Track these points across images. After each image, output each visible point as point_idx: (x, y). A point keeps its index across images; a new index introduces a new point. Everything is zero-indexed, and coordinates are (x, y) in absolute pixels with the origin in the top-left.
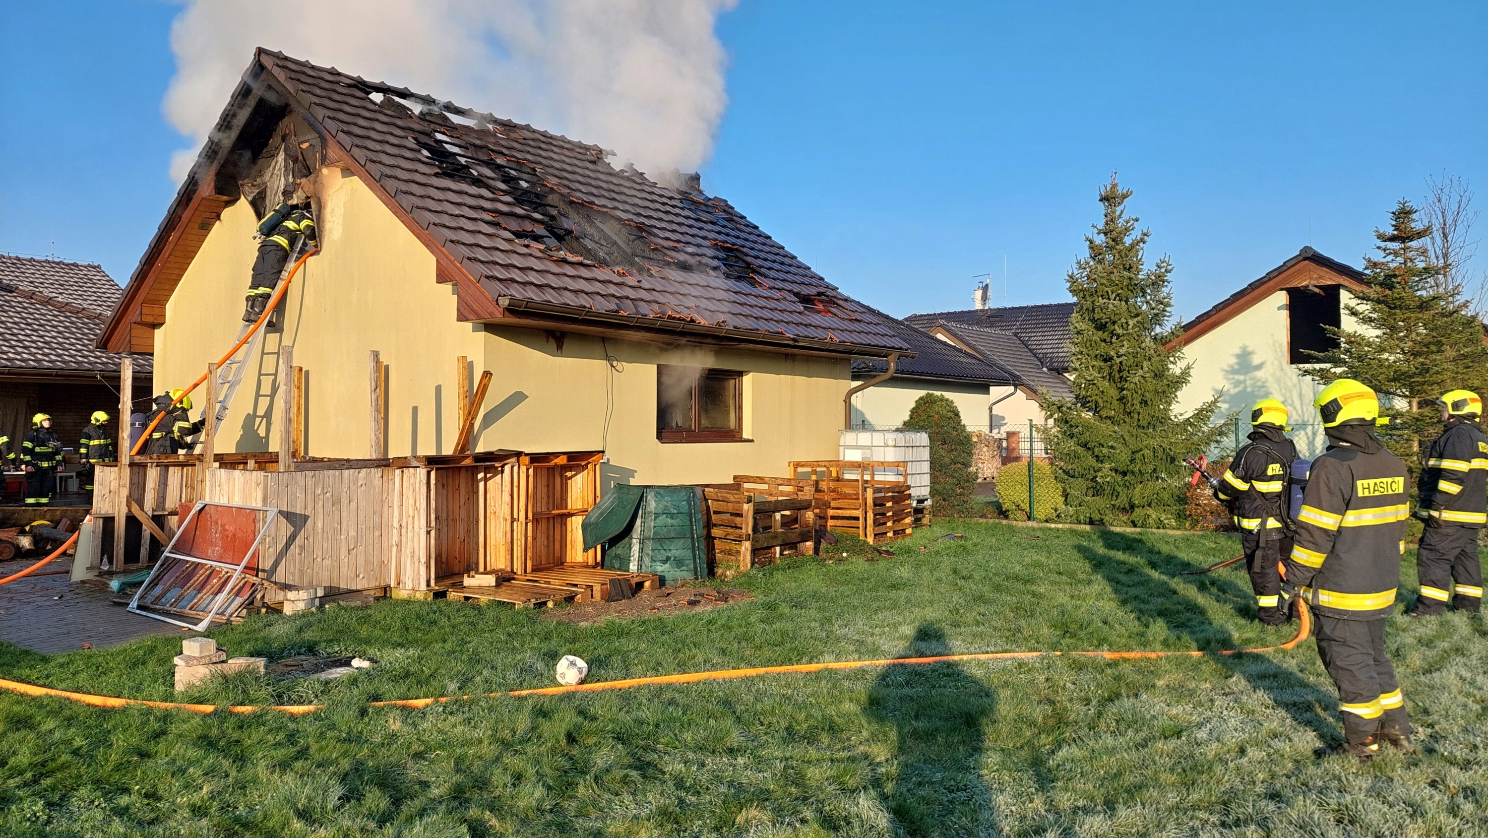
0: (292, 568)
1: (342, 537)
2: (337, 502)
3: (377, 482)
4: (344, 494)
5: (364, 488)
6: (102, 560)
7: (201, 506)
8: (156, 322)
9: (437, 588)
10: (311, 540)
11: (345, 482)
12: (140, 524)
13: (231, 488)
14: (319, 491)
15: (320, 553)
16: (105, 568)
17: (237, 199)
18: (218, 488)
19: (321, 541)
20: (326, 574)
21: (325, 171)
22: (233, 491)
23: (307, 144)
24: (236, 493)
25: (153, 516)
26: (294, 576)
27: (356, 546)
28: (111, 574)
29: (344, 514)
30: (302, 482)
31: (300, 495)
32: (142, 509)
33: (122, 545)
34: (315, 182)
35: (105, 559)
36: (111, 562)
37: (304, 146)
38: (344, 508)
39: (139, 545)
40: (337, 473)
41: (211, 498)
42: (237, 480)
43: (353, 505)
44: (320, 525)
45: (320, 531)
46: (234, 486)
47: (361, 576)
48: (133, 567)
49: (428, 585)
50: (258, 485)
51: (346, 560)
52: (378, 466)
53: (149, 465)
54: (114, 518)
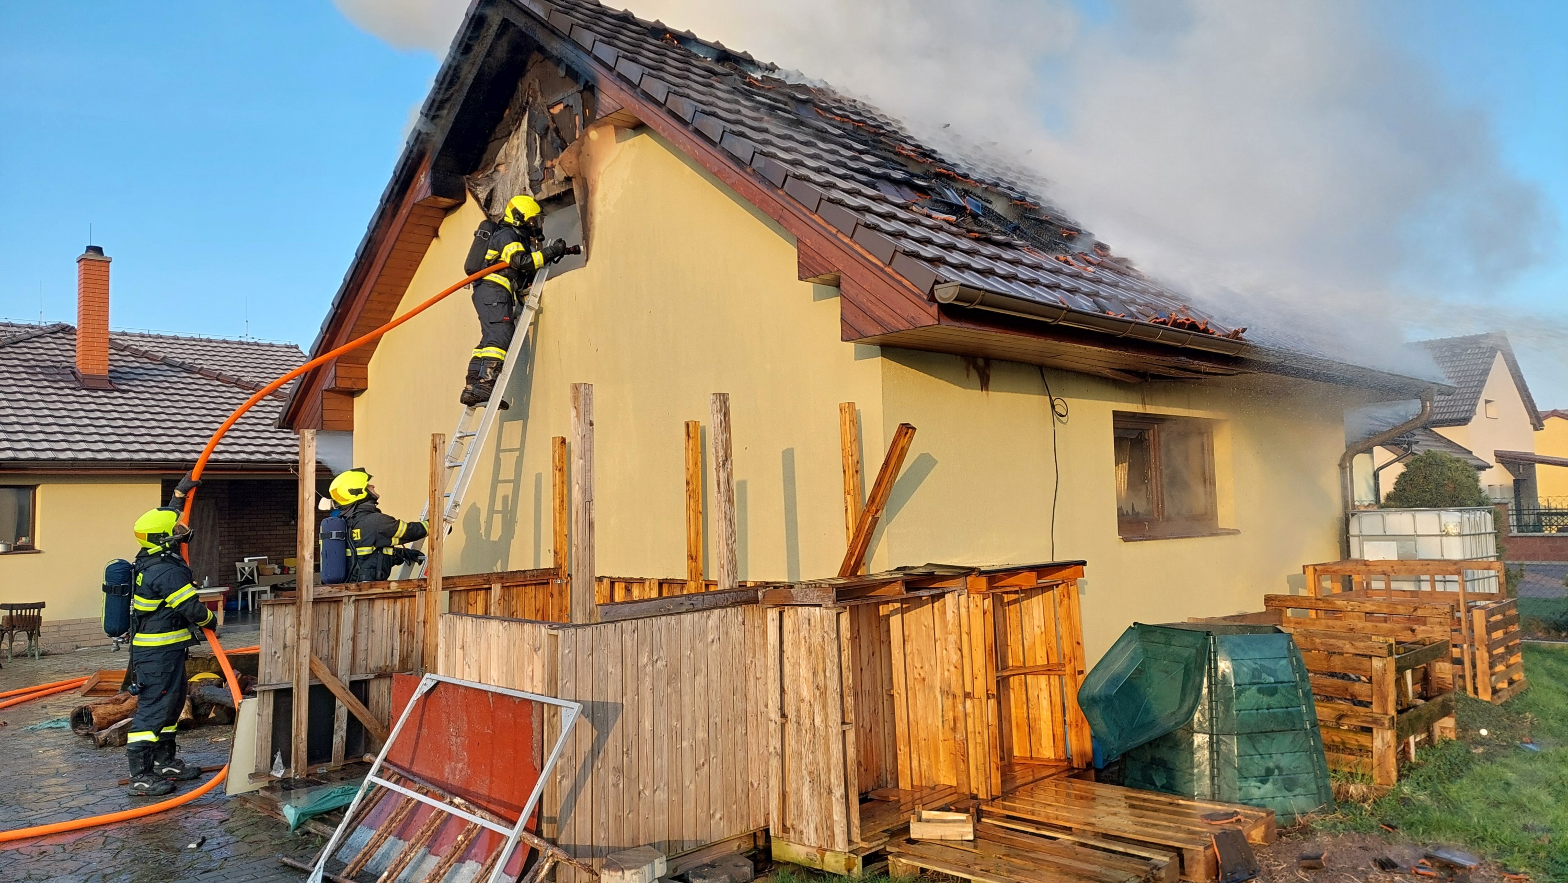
0: (603, 815)
1: (685, 744)
2: (674, 676)
3: (736, 633)
4: (685, 661)
5: (715, 647)
6: (273, 760)
7: (431, 684)
8: (356, 388)
9: (864, 845)
10: (634, 754)
11: (686, 636)
12: (332, 698)
13: (483, 653)
14: (644, 659)
15: (649, 780)
16: (279, 774)
17: (464, 201)
18: (459, 652)
19: (650, 755)
20: (661, 818)
21: (593, 134)
22: (488, 658)
23: (561, 107)
24: (494, 665)
25: (352, 683)
26: (607, 830)
27: (708, 760)
28: (286, 786)
29: (687, 699)
30: (615, 646)
31: (613, 669)
32: (335, 674)
33: (304, 735)
34: (579, 153)
35: (278, 759)
36: (287, 763)
37: (556, 110)
38: (687, 688)
39: (331, 732)
40: (673, 620)
41: (447, 672)
42: (494, 638)
43: (700, 680)
44: (647, 724)
45: (648, 735)
46: (489, 648)
47: (718, 816)
48: (322, 770)
49: (850, 842)
50: (536, 650)
51: (692, 787)
52: (735, 604)
53: (345, 600)
54: (291, 689)
